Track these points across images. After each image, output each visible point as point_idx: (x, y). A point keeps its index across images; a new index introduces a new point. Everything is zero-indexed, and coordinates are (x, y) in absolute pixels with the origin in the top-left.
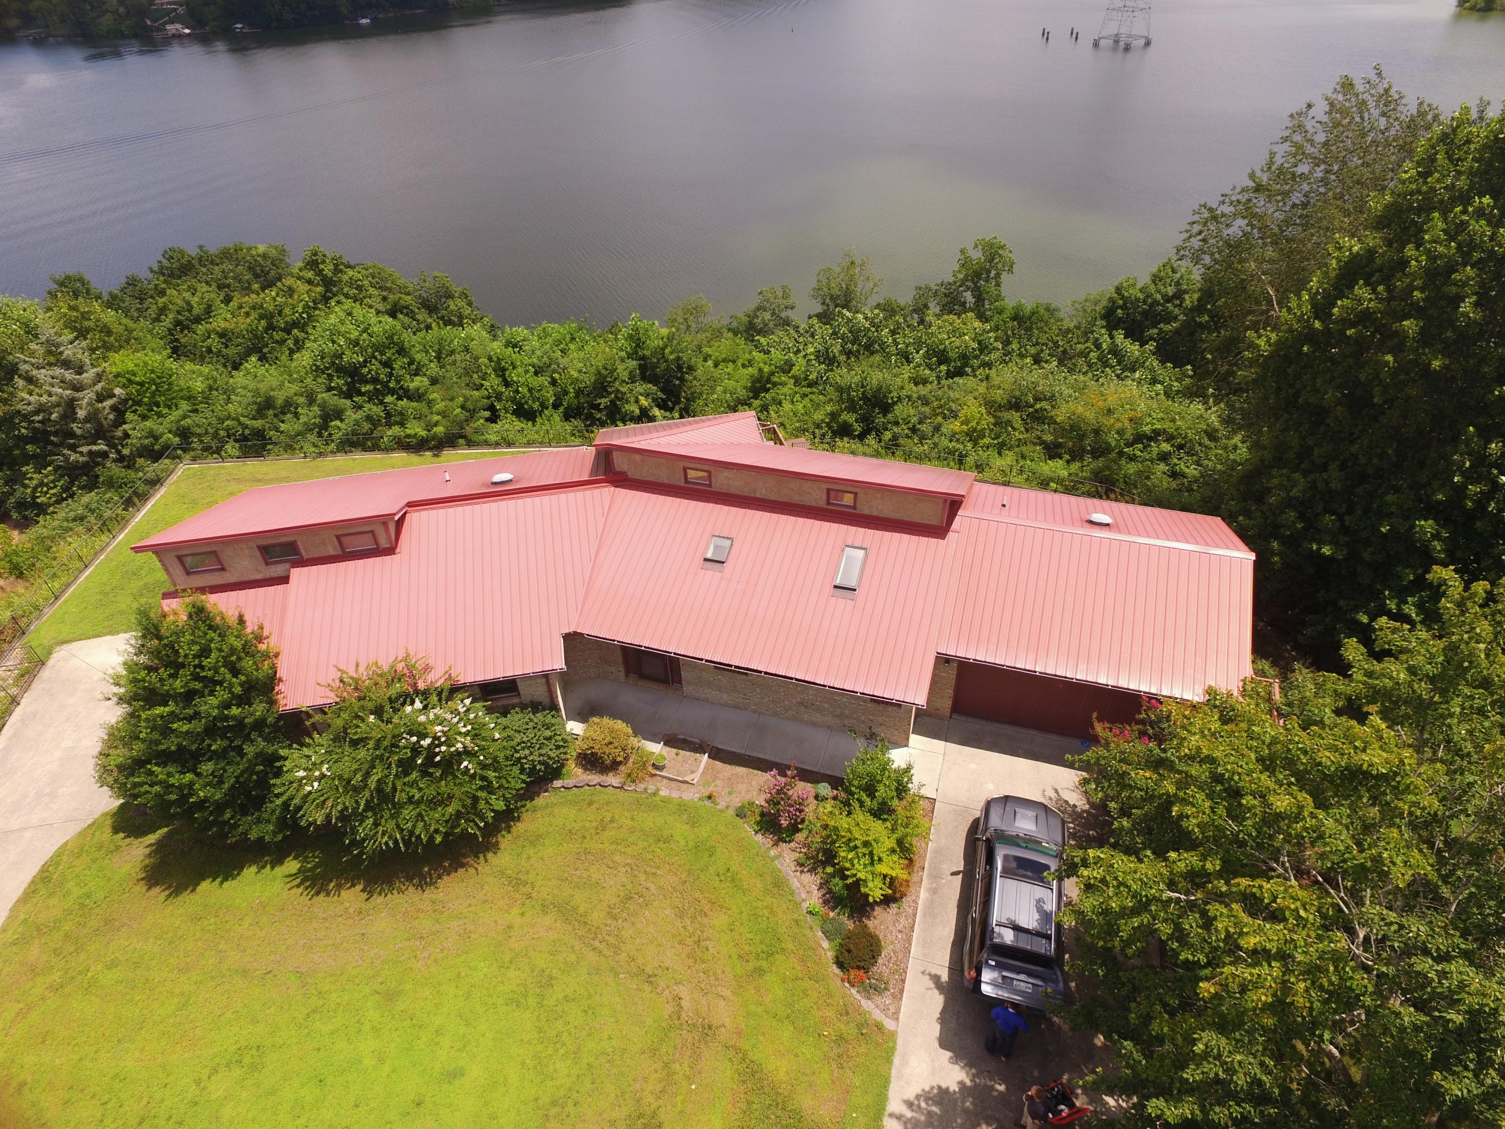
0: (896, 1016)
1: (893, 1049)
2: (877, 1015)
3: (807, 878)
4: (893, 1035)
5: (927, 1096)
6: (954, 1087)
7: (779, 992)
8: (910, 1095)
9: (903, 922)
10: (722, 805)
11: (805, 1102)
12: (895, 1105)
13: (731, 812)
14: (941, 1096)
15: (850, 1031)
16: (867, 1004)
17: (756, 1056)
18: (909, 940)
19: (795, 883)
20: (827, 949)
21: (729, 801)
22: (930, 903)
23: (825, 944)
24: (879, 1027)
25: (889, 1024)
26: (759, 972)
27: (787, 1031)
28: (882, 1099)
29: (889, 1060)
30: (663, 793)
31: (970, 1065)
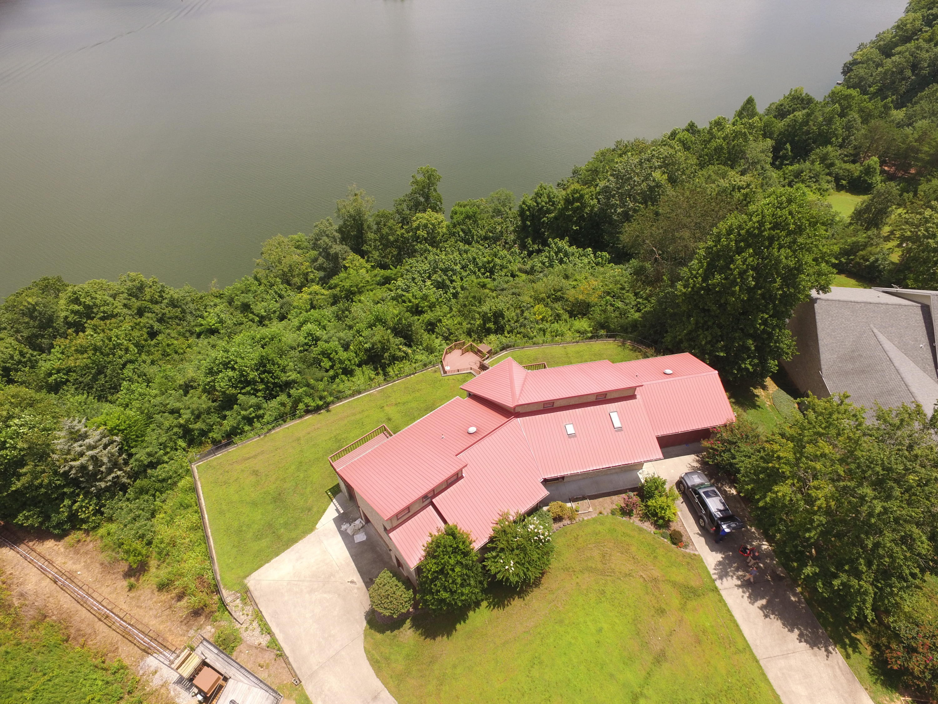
0: (696, 550)
1: (702, 559)
2: (692, 552)
3: (646, 524)
4: (699, 555)
5: (717, 565)
6: (721, 559)
7: (664, 560)
8: (713, 567)
9: (680, 524)
10: (605, 514)
11: (692, 584)
12: (712, 571)
13: (610, 515)
14: (720, 563)
15: (689, 560)
16: (687, 551)
17: (672, 579)
18: (684, 528)
19: (645, 528)
20: (667, 542)
21: (607, 511)
22: (682, 514)
23: (666, 540)
24: (695, 555)
25: (696, 553)
26: (655, 557)
27: (674, 569)
28: (708, 572)
29: (703, 562)
30: (586, 518)
31: (720, 552)
